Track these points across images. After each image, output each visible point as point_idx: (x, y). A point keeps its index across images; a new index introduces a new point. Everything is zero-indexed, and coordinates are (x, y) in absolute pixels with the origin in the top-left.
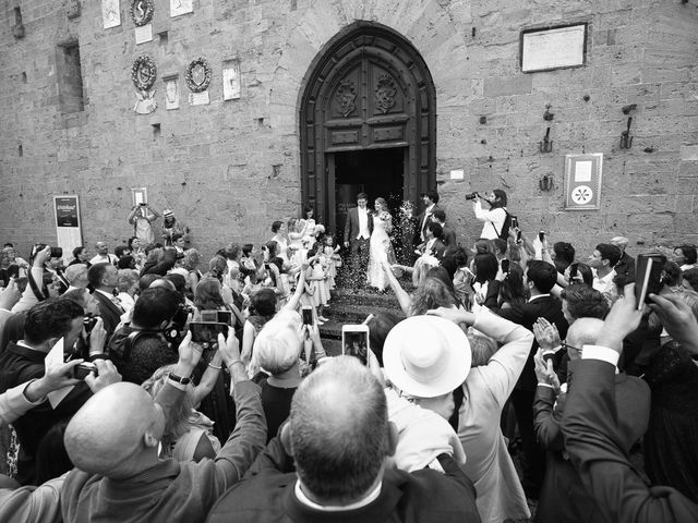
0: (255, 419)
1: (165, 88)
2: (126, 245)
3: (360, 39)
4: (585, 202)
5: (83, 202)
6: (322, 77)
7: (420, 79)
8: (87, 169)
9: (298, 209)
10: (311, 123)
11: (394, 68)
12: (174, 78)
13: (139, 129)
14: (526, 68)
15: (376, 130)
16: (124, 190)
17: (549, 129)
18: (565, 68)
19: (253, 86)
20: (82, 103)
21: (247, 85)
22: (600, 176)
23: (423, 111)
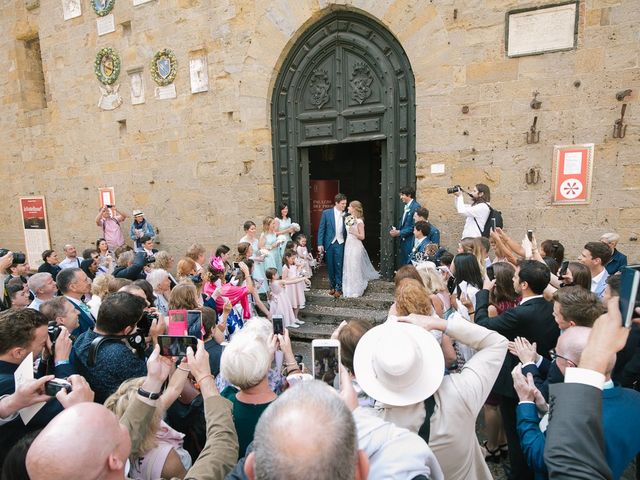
0: (226, 436)
1: (130, 82)
2: (94, 247)
3: (333, 25)
4: (574, 196)
5: (49, 203)
6: (294, 67)
7: (398, 67)
8: (53, 168)
9: (271, 207)
10: (283, 115)
11: (370, 56)
12: (138, 71)
13: (104, 126)
14: (511, 52)
15: (351, 122)
16: (91, 190)
17: (536, 118)
18: (554, 52)
19: (221, 77)
20: (45, 99)
21: (215, 76)
22: (591, 168)
23: (402, 101)
